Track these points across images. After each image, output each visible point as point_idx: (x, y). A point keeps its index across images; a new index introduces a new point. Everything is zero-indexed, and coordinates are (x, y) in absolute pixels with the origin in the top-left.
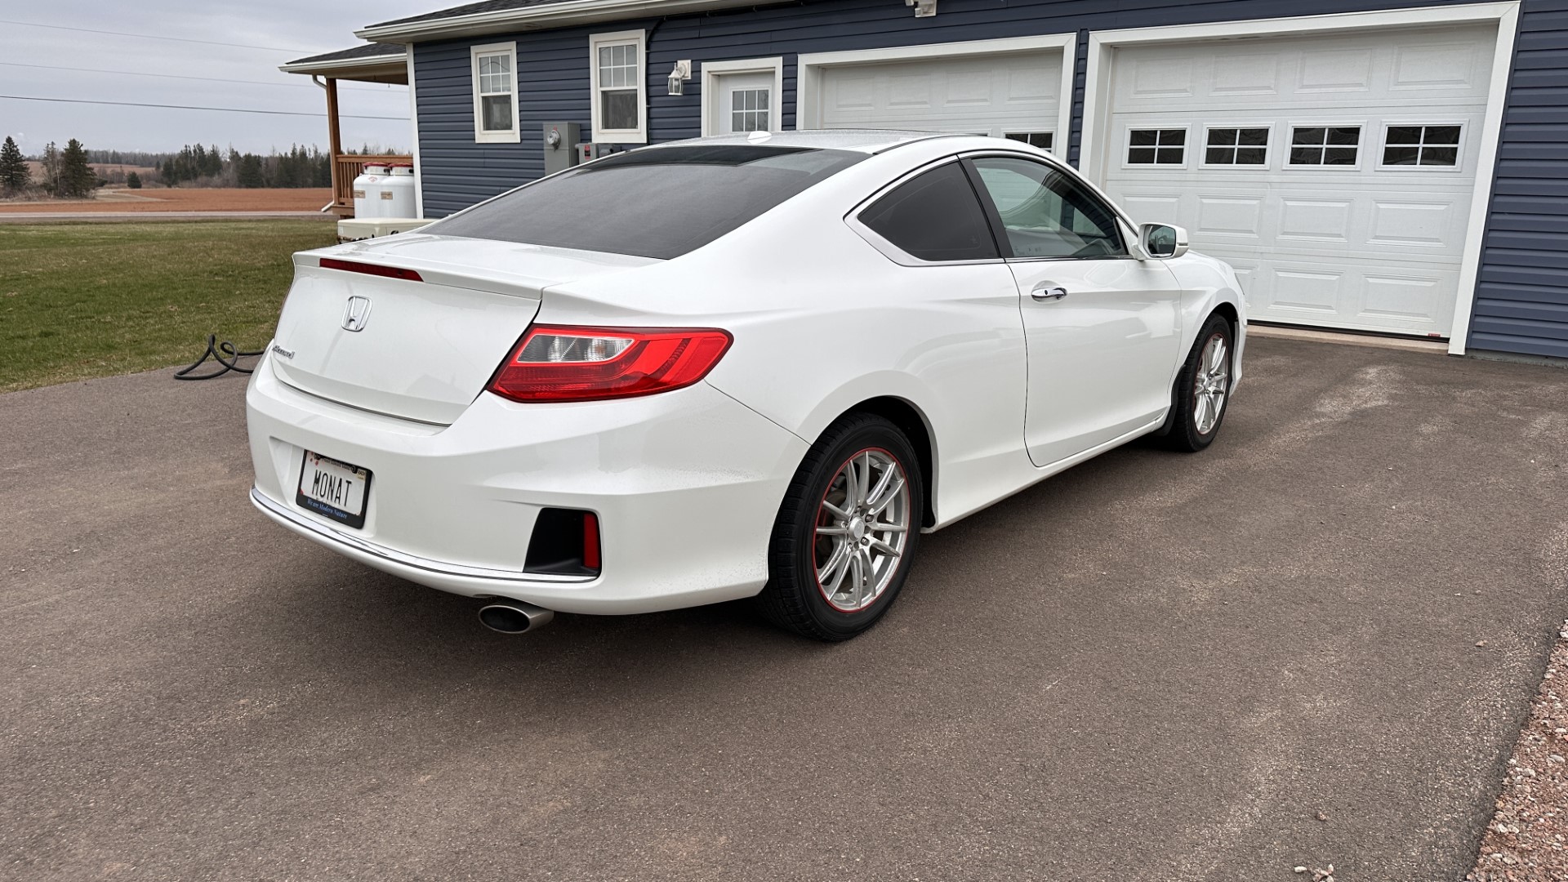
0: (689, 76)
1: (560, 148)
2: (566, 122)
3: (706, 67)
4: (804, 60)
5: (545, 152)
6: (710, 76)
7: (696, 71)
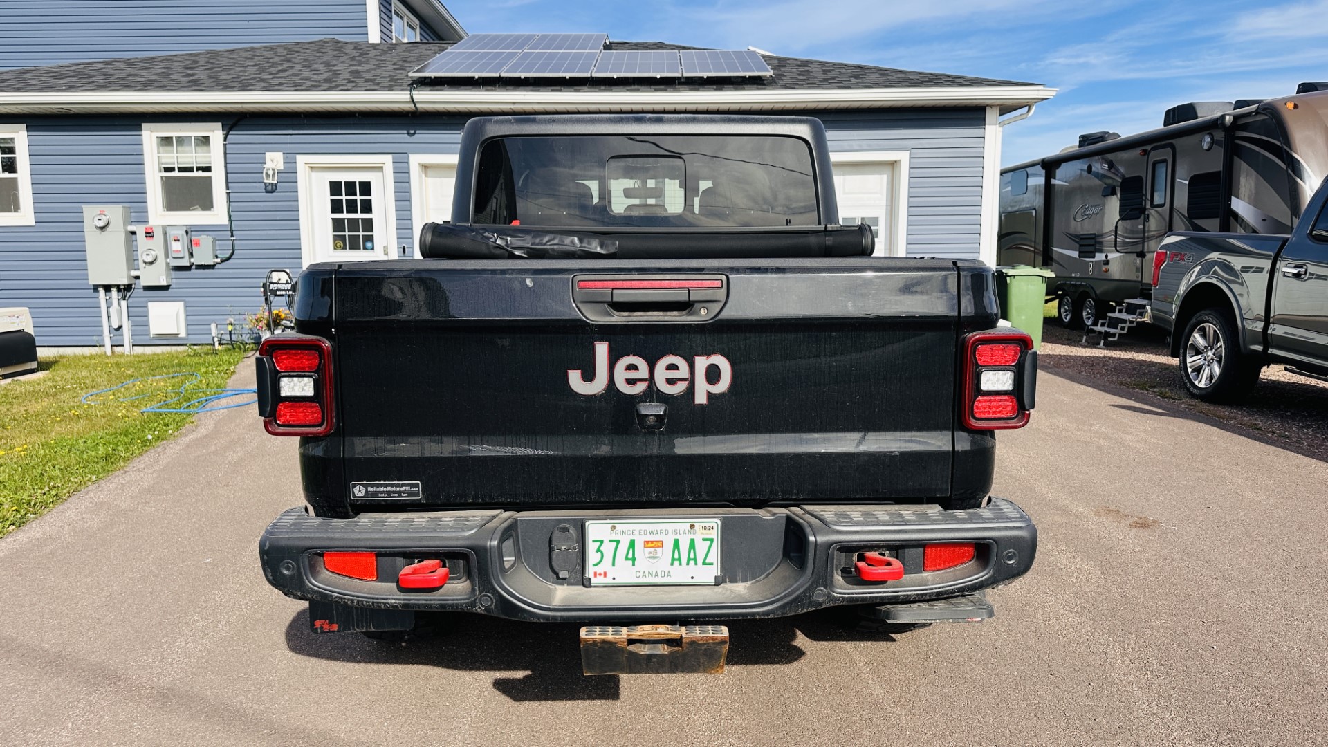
0: (281, 166)
1: (109, 229)
2: (120, 206)
3: (301, 160)
4: (416, 160)
5: (86, 234)
6: (307, 169)
7: (290, 162)
